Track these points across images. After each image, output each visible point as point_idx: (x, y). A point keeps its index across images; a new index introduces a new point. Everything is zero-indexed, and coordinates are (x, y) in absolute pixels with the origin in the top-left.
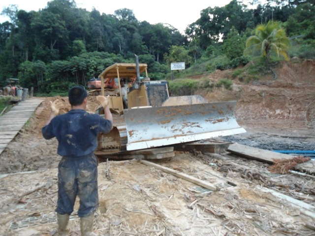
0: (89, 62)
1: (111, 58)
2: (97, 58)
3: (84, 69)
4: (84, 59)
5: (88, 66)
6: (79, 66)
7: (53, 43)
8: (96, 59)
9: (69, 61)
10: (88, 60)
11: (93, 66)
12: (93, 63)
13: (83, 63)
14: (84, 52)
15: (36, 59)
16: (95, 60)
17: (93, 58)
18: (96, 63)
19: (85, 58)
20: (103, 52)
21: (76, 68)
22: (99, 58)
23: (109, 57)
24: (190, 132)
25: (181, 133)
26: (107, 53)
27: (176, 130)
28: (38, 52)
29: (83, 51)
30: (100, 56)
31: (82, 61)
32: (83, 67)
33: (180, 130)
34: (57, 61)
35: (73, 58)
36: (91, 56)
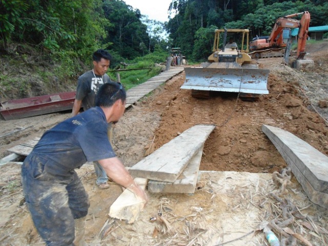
0: (266, 18)
1: (296, 8)
2: (276, 11)
3: (260, 27)
4: (260, 15)
5: (264, 23)
6: (254, 24)
7: (226, 3)
8: (275, 13)
9: (243, 20)
10: (265, 15)
11: (271, 22)
12: (271, 18)
13: (259, 20)
14: (261, 7)
15: (210, 25)
16: (273, 14)
17: (272, 11)
18: (274, 18)
19: (261, 13)
20: (285, 3)
21: (251, 27)
22: (279, 11)
23: (293, 6)
24: (222, 86)
25: (215, 85)
26: (291, 2)
27: (213, 83)
28: (212, 17)
29: (259, 5)
30: (281, 8)
31: (258, 18)
32: (259, 25)
33: (216, 84)
34: (230, 23)
35: (247, 16)
36: (270, 10)
